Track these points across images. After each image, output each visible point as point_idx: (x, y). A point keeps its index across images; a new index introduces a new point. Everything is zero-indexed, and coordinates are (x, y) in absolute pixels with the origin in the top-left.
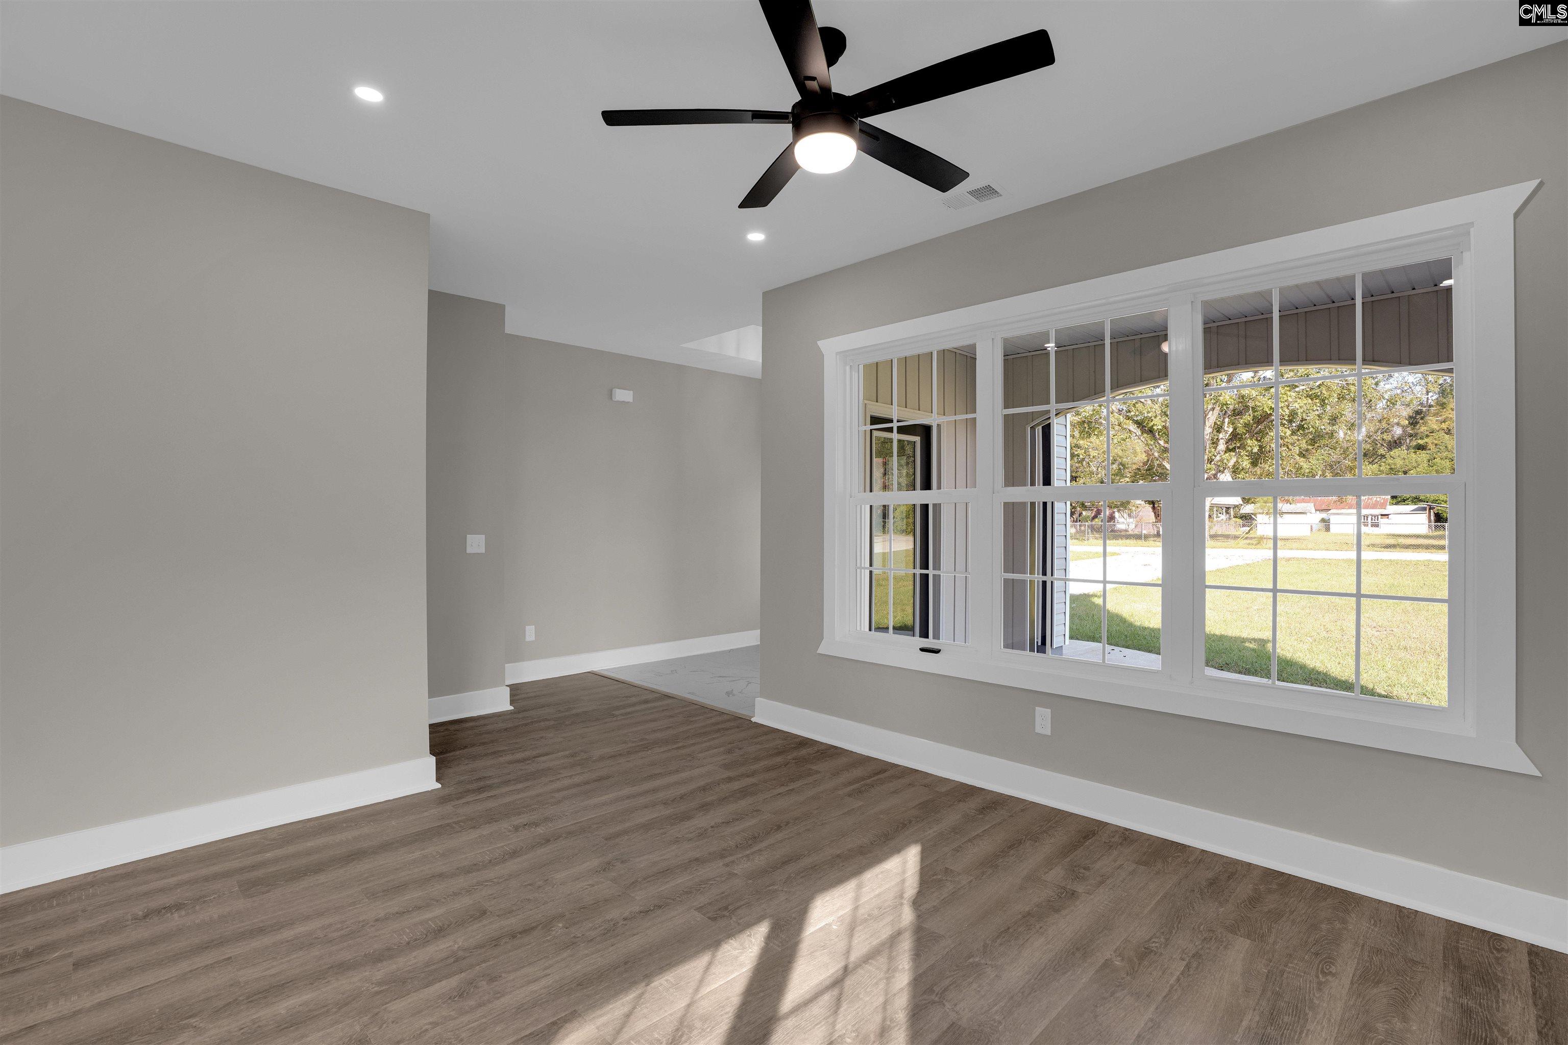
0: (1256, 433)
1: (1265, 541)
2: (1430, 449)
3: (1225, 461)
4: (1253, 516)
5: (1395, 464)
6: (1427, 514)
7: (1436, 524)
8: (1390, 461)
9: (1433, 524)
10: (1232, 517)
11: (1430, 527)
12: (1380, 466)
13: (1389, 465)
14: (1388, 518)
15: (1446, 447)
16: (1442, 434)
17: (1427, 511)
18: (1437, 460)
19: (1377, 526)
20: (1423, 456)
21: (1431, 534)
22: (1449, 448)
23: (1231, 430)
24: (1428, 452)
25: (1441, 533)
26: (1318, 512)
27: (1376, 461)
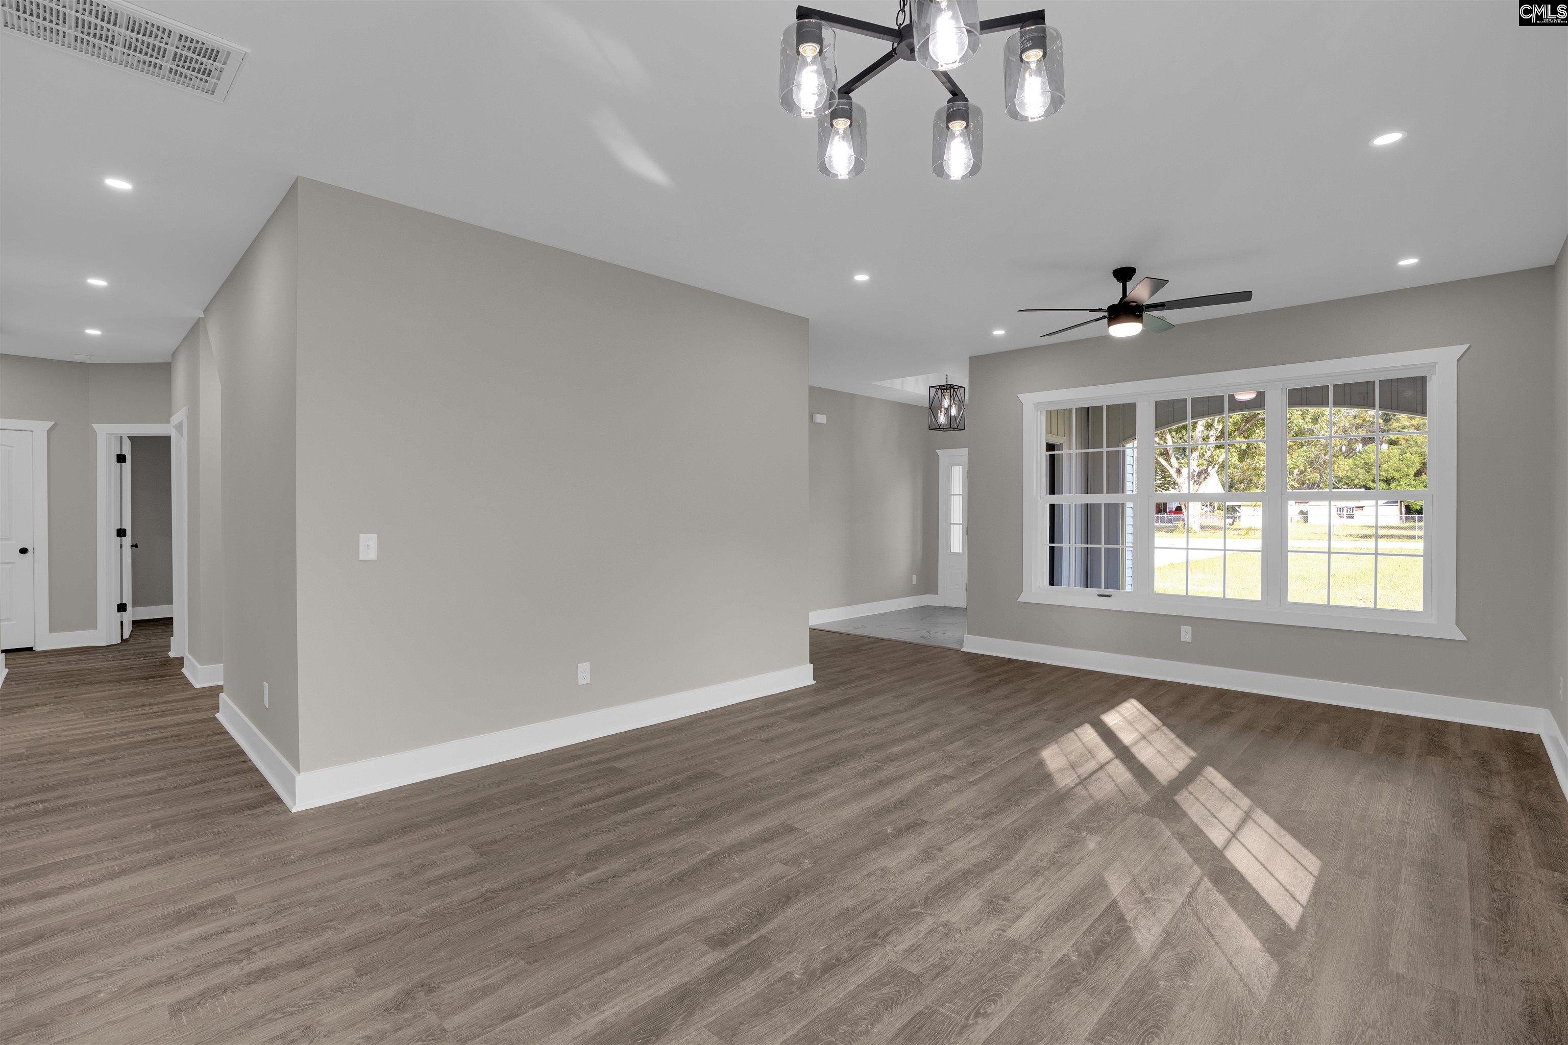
0: (1244, 432)
1: (1253, 531)
2: (1401, 445)
3: (1216, 457)
4: (1237, 508)
5: (1369, 459)
6: (1399, 507)
7: (1408, 515)
8: (1365, 456)
9: (1404, 516)
10: (1216, 509)
11: (1401, 518)
12: (1355, 459)
13: (1364, 459)
14: (1362, 510)
15: (1416, 442)
16: (1412, 430)
17: (1399, 504)
18: (1408, 455)
19: (1352, 517)
20: (1396, 450)
21: (1402, 525)
22: (1419, 443)
23: (1220, 427)
24: (1400, 447)
25: (1411, 524)
26: (1297, 504)
27: (1351, 455)
